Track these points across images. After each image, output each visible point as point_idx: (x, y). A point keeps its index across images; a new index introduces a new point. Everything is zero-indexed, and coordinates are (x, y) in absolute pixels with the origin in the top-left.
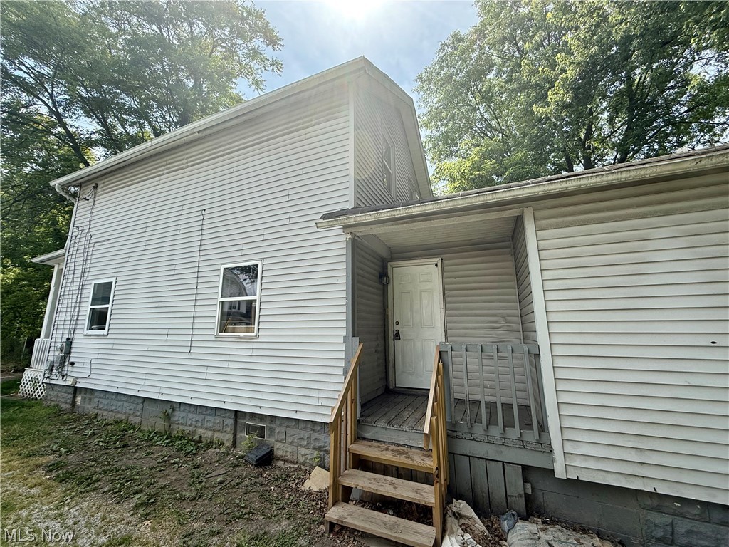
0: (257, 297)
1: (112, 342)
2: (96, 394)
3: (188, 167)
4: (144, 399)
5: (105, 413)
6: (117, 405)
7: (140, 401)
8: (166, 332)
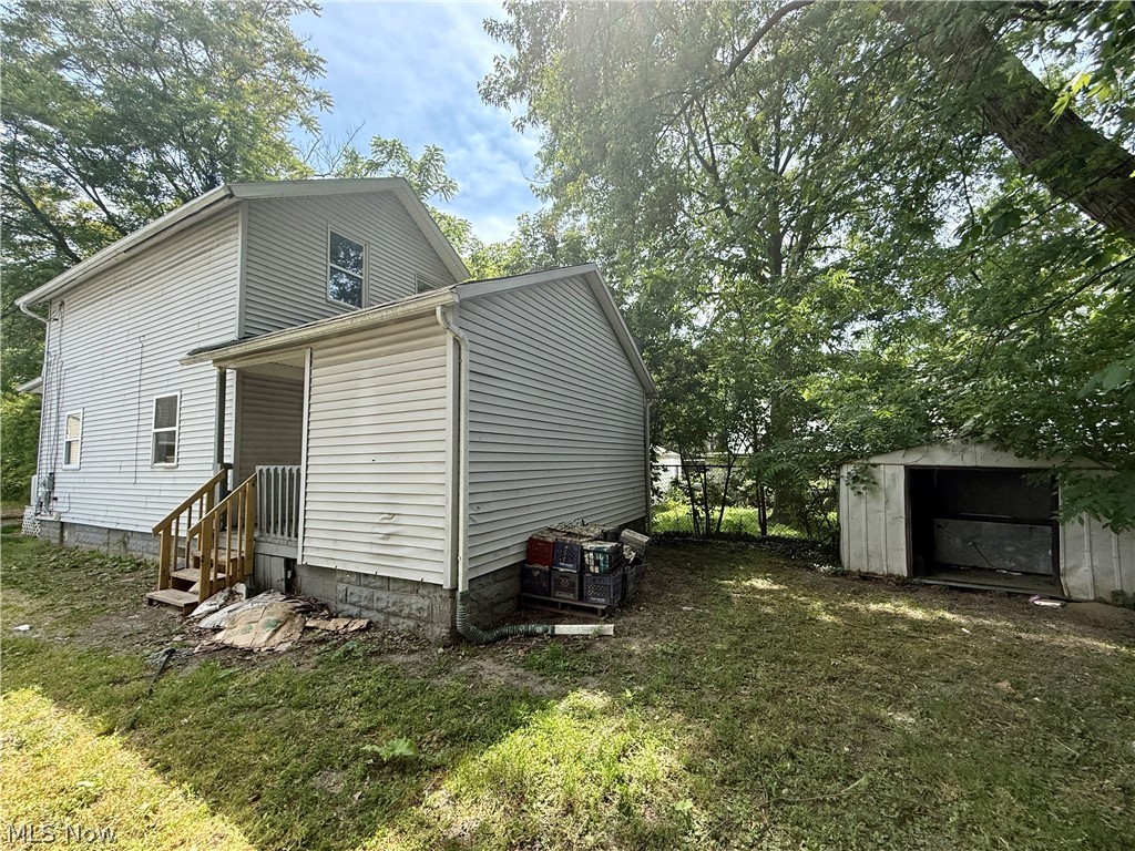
0: (176, 428)
1: (82, 475)
2: (77, 527)
3: (131, 286)
4: (110, 529)
5: (84, 545)
6: (92, 537)
7: (106, 531)
8: (118, 464)
